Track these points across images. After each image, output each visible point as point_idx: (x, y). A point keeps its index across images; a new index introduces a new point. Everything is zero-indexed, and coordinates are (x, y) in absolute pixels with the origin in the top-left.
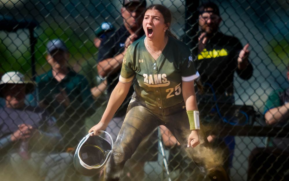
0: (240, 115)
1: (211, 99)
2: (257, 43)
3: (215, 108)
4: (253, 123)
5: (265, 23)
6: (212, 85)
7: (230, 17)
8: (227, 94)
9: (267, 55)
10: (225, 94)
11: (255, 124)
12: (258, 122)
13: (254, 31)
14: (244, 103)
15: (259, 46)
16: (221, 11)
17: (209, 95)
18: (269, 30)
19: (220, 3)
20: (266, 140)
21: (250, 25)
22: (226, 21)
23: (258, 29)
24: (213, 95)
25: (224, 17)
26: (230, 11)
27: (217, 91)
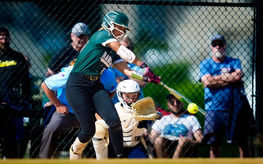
1: (3, 93)
2: (34, 54)
3: (6, 98)
5: (40, 41)
6: (4, 83)
7: (16, 37)
8: (14, 89)
9: (42, 62)
10: (13, 89)
13: (33, 46)
15: (36, 56)
16: (10, 33)
17: (2, 90)
18: (43, 46)
19: (9, 28)
21: (29, 42)
22: (13, 39)
23: (36, 45)
24: (5, 90)
25: (12, 37)
26: (16, 33)
27: (7, 87)
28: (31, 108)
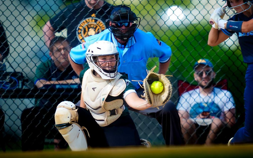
0: (11, 81)
4: (22, 87)
11: (24, 87)
12: (26, 86)
14: (14, 70)
20: (33, 100)
28: (20, 87)
